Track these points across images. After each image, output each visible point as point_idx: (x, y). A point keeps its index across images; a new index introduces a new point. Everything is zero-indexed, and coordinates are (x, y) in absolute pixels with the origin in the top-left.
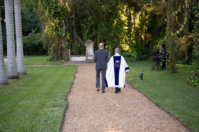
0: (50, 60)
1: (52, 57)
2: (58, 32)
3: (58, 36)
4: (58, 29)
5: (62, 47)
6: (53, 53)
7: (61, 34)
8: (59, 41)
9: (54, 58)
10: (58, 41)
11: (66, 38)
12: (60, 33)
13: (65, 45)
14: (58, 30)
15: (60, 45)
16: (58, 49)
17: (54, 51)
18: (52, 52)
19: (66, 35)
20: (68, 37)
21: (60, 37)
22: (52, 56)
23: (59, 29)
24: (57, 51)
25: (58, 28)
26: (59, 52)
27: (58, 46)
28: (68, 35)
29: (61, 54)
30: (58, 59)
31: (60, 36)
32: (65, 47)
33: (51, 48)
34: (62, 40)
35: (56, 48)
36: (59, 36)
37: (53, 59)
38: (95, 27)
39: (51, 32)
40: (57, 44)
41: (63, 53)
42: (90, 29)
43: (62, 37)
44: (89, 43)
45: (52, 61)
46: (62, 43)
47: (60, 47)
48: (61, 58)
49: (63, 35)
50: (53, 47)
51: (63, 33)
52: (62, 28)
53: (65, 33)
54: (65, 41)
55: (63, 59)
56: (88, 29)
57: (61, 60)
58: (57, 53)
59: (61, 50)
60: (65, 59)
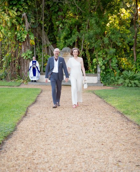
0: (2, 79)
1: (4, 74)
2: (16, 33)
3: (16, 40)
4: (15, 27)
5: (20, 58)
7: (21, 35)
8: (16, 48)
9: (7, 74)
10: (15, 47)
11: (29, 43)
12: (19, 34)
13: (27, 55)
15: (18, 55)
16: (14, 61)
17: (9, 64)
18: (4, 66)
19: (28, 38)
22: (5, 72)
24: (13, 64)
26: (17, 65)
27: (15, 56)
28: (32, 37)
29: (19, 70)
30: (13, 77)
31: (19, 40)
32: (27, 58)
33: (3, 60)
34: (21, 47)
35: (12, 60)
36: (17, 39)
37: (5, 77)
38: (76, 26)
39: (5, 32)
40: (13, 52)
41: (22, 67)
42: (68, 29)
43: (22, 41)
44: (66, 53)
45: (5, 80)
46: (22, 51)
47: (17, 57)
48: (19, 77)
49: (24, 37)
50: (7, 56)
51: (24, 34)
52: (21, 26)
53: (26, 35)
54: (26, 47)
55: (22, 79)
56: (66, 29)
57: (19, 79)
58: (12, 68)
59: (19, 63)
60: (25, 79)
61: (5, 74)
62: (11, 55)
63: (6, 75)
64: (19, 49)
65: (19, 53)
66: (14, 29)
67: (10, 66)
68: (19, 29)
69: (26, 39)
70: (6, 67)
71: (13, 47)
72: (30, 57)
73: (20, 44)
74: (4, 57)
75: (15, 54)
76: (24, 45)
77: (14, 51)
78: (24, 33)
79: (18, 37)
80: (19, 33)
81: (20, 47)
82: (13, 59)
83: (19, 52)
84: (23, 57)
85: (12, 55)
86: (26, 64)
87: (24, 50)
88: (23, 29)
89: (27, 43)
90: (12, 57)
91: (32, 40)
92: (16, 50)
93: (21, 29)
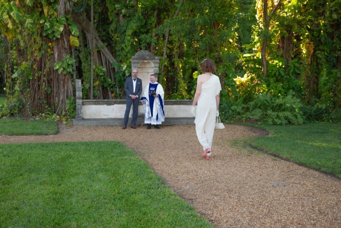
0: (12, 115)
1: (17, 104)
2: (41, 22)
3: (41, 36)
4: (40, 10)
5: (52, 71)
6: (22, 92)
7: (52, 26)
8: (43, 52)
9: (24, 106)
10: (40, 50)
11: (69, 41)
12: (47, 24)
13: (65, 65)
14: (42, 13)
15: (47, 66)
16: (39, 78)
17: (27, 83)
18: (17, 88)
19: (68, 32)
20: (75, 41)
21: (47, 39)
22: (20, 100)
23: (45, 11)
24: (37, 83)
25: (42, 7)
26: (44, 87)
27: (40, 69)
28: (75, 31)
29: (48, 97)
30: (38, 110)
31: (47, 36)
32: (65, 73)
33: (15, 75)
34: (52, 49)
35: (34, 75)
36: (44, 34)
37: (20, 111)
39: (18, 16)
40: (35, 60)
41: (55, 90)
42: (142, 17)
43: (55, 39)
45: (20, 117)
46: (54, 58)
47: (45, 71)
48: (49, 109)
49: (58, 30)
50: (23, 69)
51: (57, 24)
52: (53, 7)
53: (63, 26)
54: (63, 51)
55: (55, 112)
56: (136, 18)
57: (48, 114)
58: (35, 92)
59: (49, 82)
60: (62, 113)
61: (20, 104)
62: (32, 65)
63: (21, 107)
64: (48, 55)
65: (48, 63)
66: (38, 13)
67: (29, 87)
68: (48, 13)
69: (62, 34)
70: (21, 91)
71: (36, 50)
72: (71, 70)
73: (50, 44)
74: (17, 69)
75: (41, 64)
76: (58, 45)
77: (38, 58)
78: (57, 22)
79: (47, 30)
80: (49, 21)
81: (49, 50)
82: (36, 75)
83: (47, 60)
84: (57, 70)
85: (34, 66)
86: (62, 83)
87: (58, 55)
88: (56, 14)
89: (64, 42)
90: (35, 69)
91: (74, 36)
92: (43, 55)
93: (53, 14)
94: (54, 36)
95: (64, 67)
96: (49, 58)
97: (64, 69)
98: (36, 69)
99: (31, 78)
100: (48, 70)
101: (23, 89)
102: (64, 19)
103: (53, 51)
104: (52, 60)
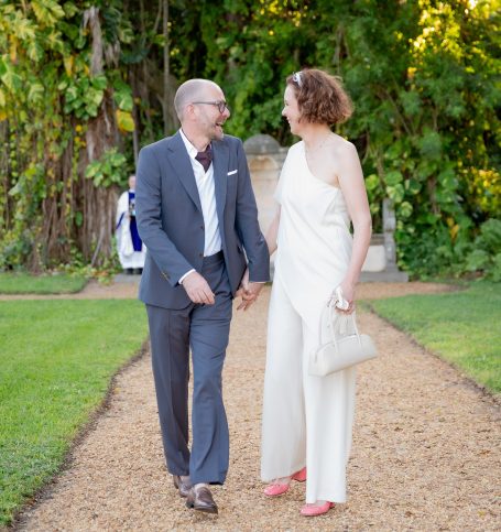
0: (11, 267)
1: (19, 247)
2: (62, 86)
3: (61, 113)
4: (58, 63)
5: (80, 184)
6: (28, 223)
7: (81, 94)
8: (65, 144)
9: (31, 248)
10: (59, 141)
11: (113, 122)
12: (73, 91)
13: (107, 169)
14: (61, 69)
15: (74, 171)
16: (59, 196)
17: (37, 206)
18: (18, 215)
19: (109, 105)
20: (126, 121)
21: (72, 119)
22: (22, 238)
23: (68, 64)
24: (55, 206)
25: (61, 57)
26: (68, 209)
27: (61, 177)
28: (125, 101)
29: (77, 230)
30: (57, 258)
31: (73, 113)
32: (106, 183)
33: (14, 191)
34: (83, 138)
35: (48, 190)
36: (67, 110)
37: (24, 259)
38: (296, 54)
39: (15, 81)
40: (51, 159)
41: (91, 218)
42: (266, 65)
43: (86, 118)
44: (260, 158)
45: (23, 270)
46: (87, 155)
47: (70, 180)
48: (79, 255)
49: (92, 102)
50: (30, 178)
51: (91, 89)
52: (82, 58)
53: (101, 92)
54: (103, 141)
55: (90, 262)
56: (255, 66)
57: (77, 265)
58: (52, 223)
59: (78, 201)
60: (102, 262)
61: (25, 246)
62: (46, 171)
63: (26, 252)
64: (76, 149)
65: (76, 165)
66: (55, 71)
67: (41, 213)
68: (73, 69)
69: (99, 109)
70: (25, 221)
71: (51, 140)
72: (118, 179)
73: (79, 128)
74: (17, 179)
75: (62, 169)
76: (94, 129)
77: (56, 157)
78: (91, 84)
79: (71, 103)
80: (76, 85)
81: (77, 140)
82: (54, 188)
83: (74, 160)
84: (93, 178)
85: (50, 173)
86: (102, 203)
87: (95, 150)
88: (87, 70)
89: (105, 124)
90: (50, 178)
91: (122, 110)
92: (64, 150)
93: (83, 71)
94: (86, 113)
95: (106, 172)
96: (77, 155)
97: (106, 176)
98: (53, 176)
99: (44, 195)
100: (76, 178)
101: (30, 216)
102: (104, 78)
103: (85, 141)
104: (84, 160)
